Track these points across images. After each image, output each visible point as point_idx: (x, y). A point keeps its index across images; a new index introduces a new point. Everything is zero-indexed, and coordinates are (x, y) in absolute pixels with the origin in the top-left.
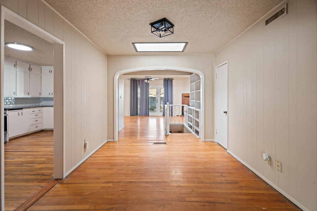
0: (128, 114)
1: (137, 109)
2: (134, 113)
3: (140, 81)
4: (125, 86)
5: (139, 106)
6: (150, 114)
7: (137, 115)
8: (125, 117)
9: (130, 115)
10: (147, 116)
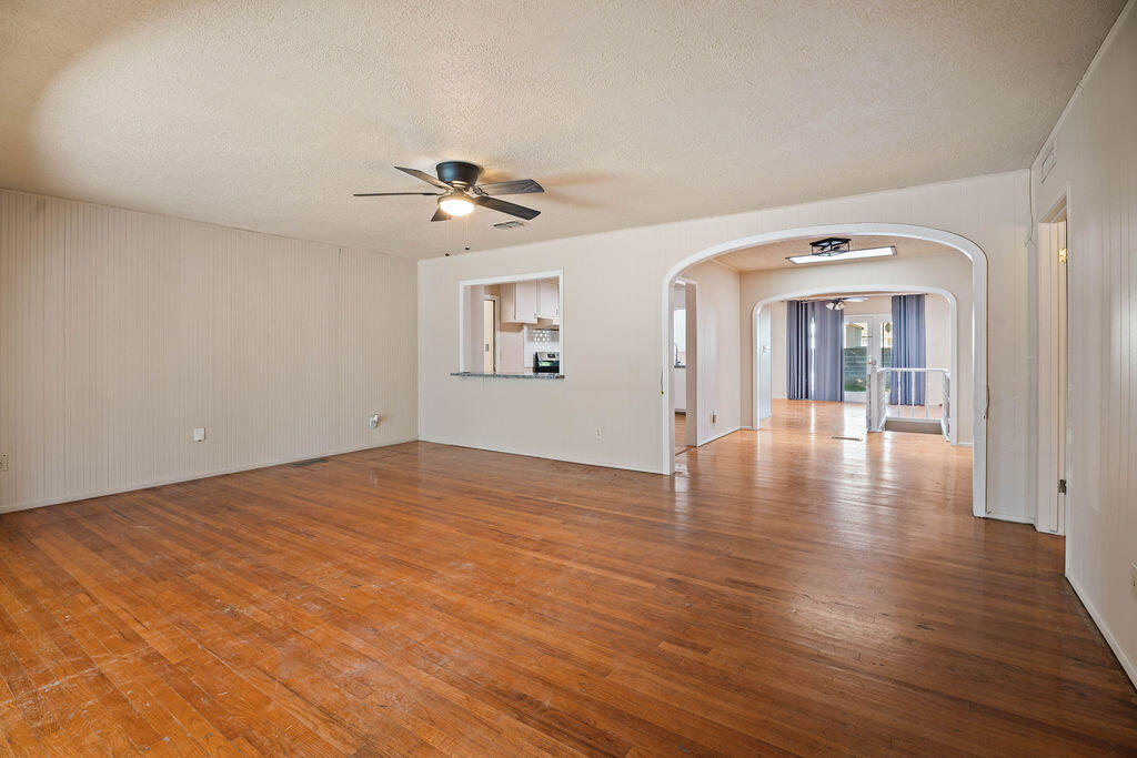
0: (782, 393)
1: (807, 383)
2: (799, 391)
3: (817, 307)
4: (773, 320)
5: (812, 375)
6: (847, 394)
7: (807, 397)
8: (775, 402)
9: (786, 397)
10: (836, 401)
